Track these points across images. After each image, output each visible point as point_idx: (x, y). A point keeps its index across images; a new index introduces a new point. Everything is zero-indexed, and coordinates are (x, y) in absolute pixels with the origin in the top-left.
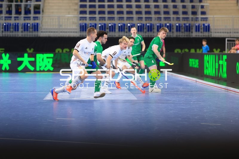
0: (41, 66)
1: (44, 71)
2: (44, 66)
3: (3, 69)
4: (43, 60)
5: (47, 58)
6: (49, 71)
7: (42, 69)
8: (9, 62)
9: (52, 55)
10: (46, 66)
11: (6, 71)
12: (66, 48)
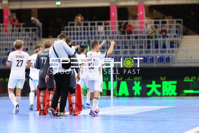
0: (166, 91)
1: (169, 96)
2: (169, 92)
3: (135, 94)
4: (168, 86)
5: (172, 84)
6: (173, 96)
7: (167, 94)
8: (140, 88)
9: (175, 82)
10: (170, 92)
11: (137, 96)
12: (194, 76)
